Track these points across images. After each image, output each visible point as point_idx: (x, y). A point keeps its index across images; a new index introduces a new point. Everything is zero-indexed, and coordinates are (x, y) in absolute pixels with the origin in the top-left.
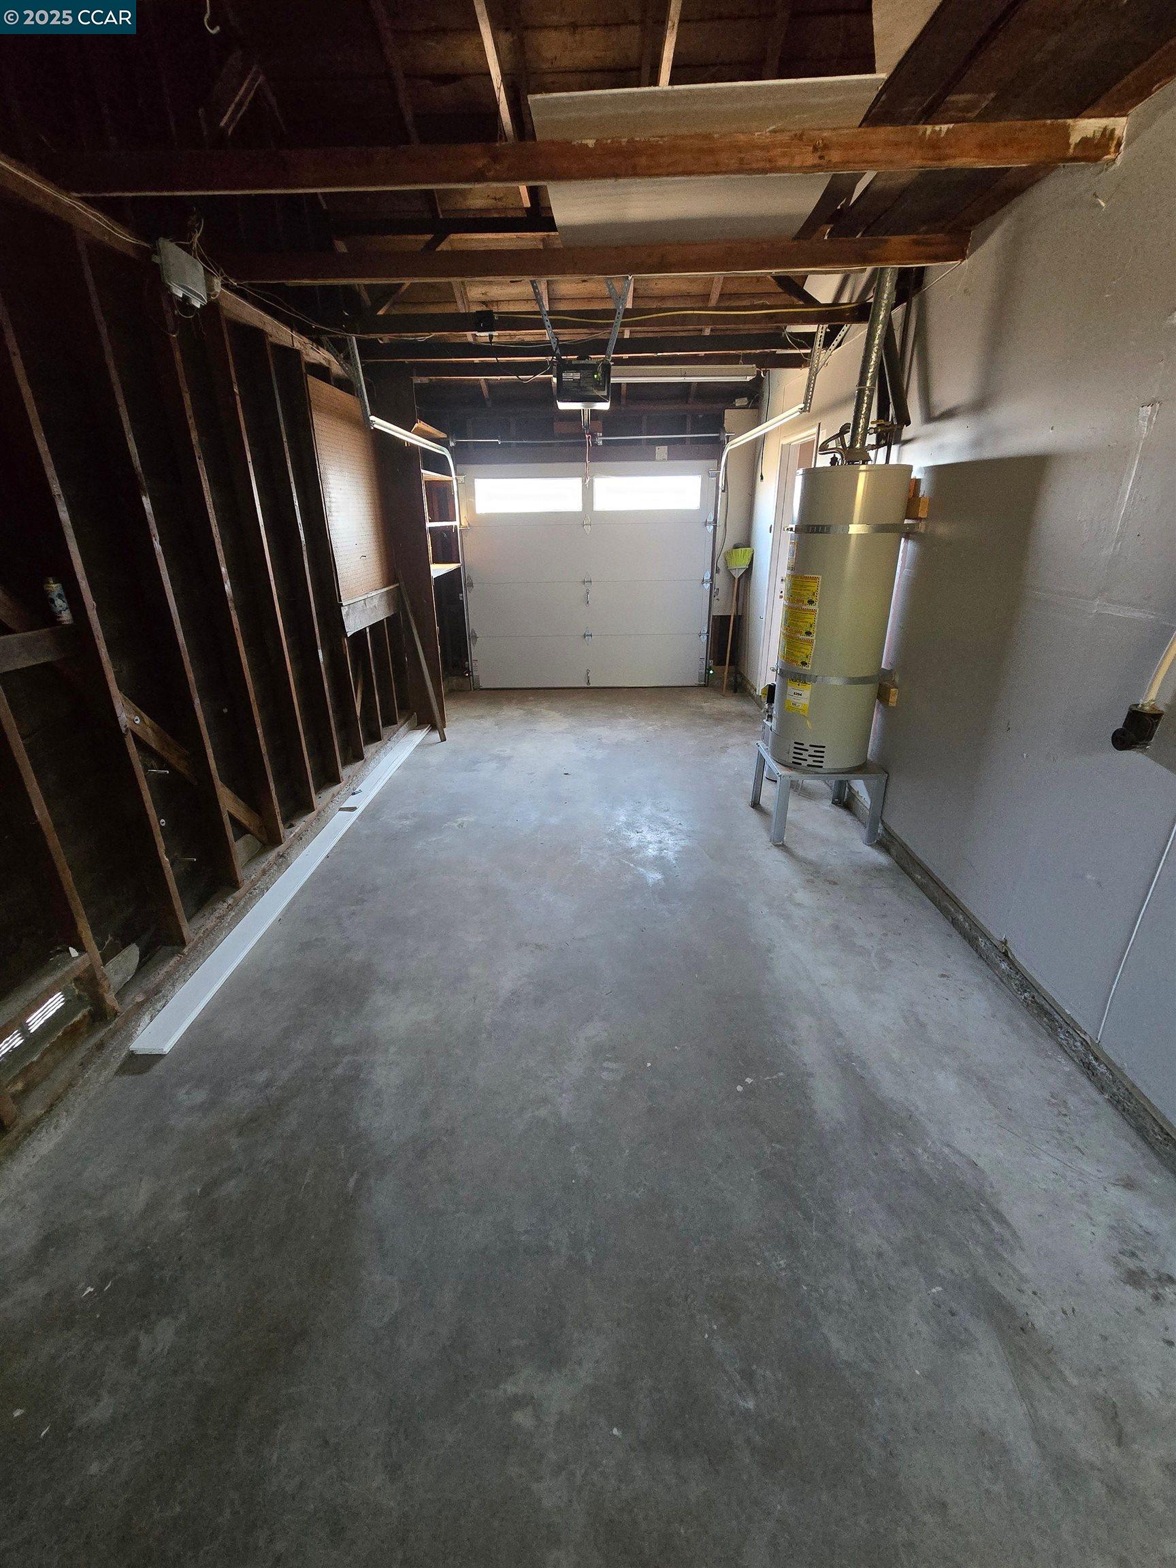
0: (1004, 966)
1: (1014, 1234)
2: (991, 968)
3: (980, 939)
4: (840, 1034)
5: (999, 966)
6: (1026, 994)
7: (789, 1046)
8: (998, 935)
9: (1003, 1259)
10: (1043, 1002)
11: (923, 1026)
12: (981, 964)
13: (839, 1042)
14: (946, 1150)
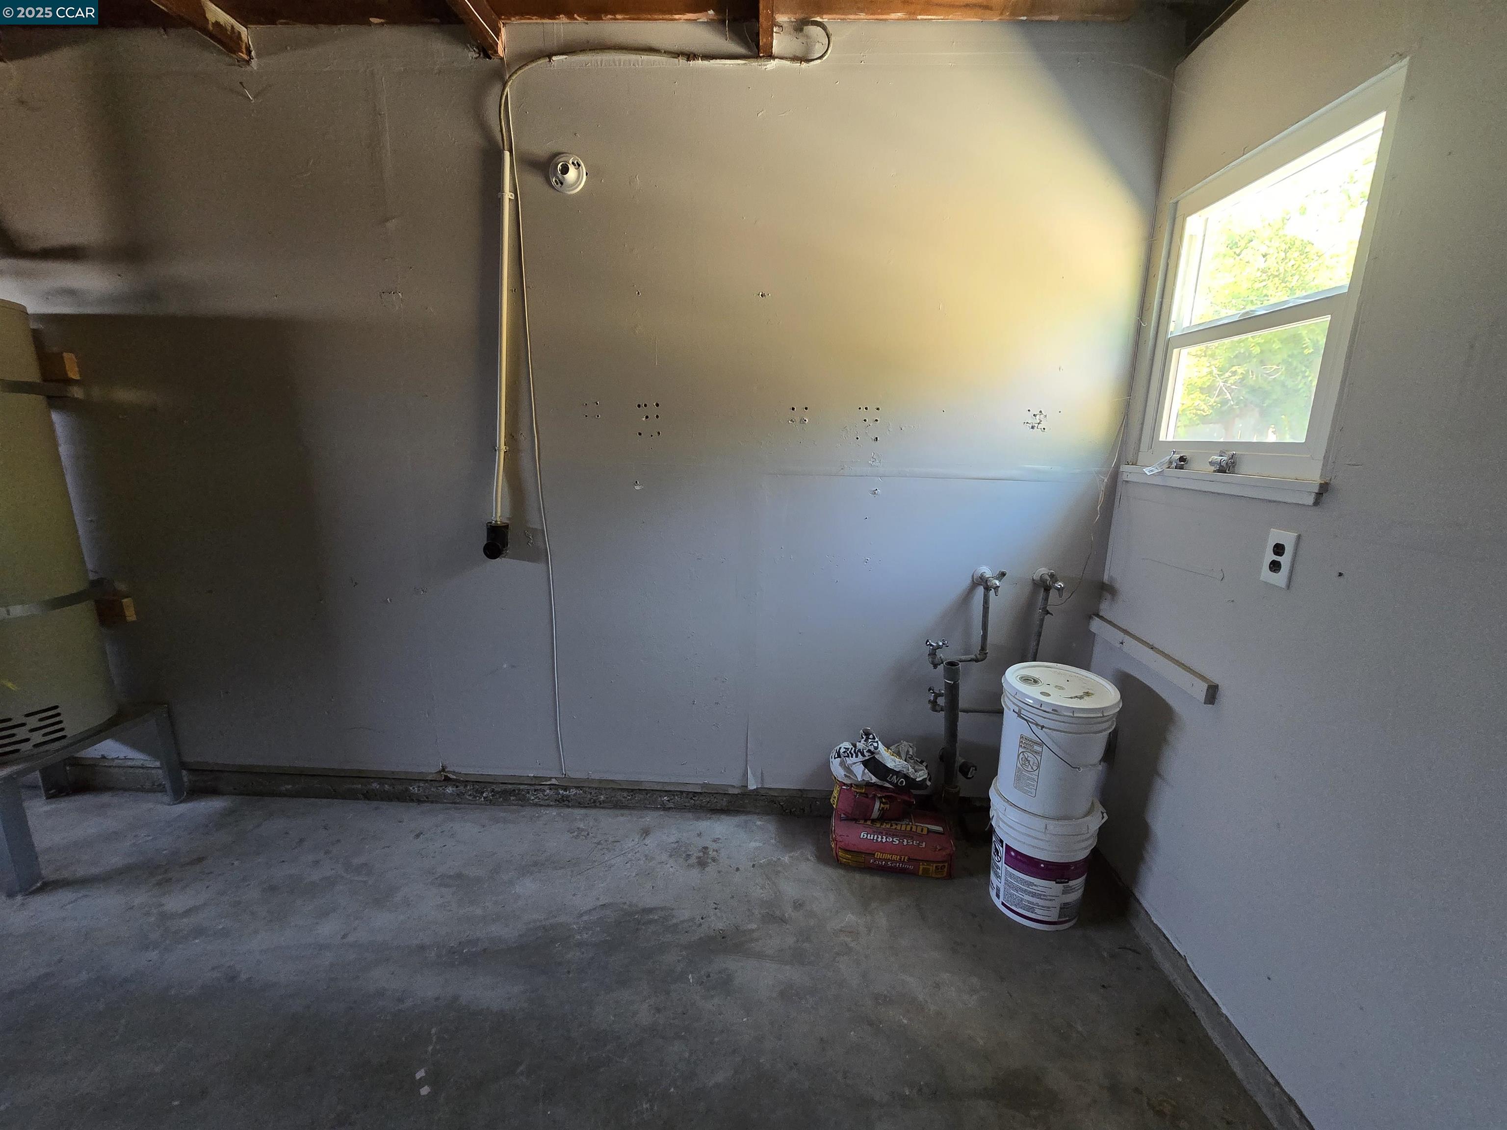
0: (449, 790)
1: (662, 909)
2: (437, 802)
3: (411, 788)
4: (422, 948)
5: (444, 794)
6: (484, 795)
7: (401, 1006)
8: (431, 768)
9: (676, 925)
10: (504, 787)
11: (459, 876)
12: (426, 807)
13: (432, 955)
14: (585, 918)
